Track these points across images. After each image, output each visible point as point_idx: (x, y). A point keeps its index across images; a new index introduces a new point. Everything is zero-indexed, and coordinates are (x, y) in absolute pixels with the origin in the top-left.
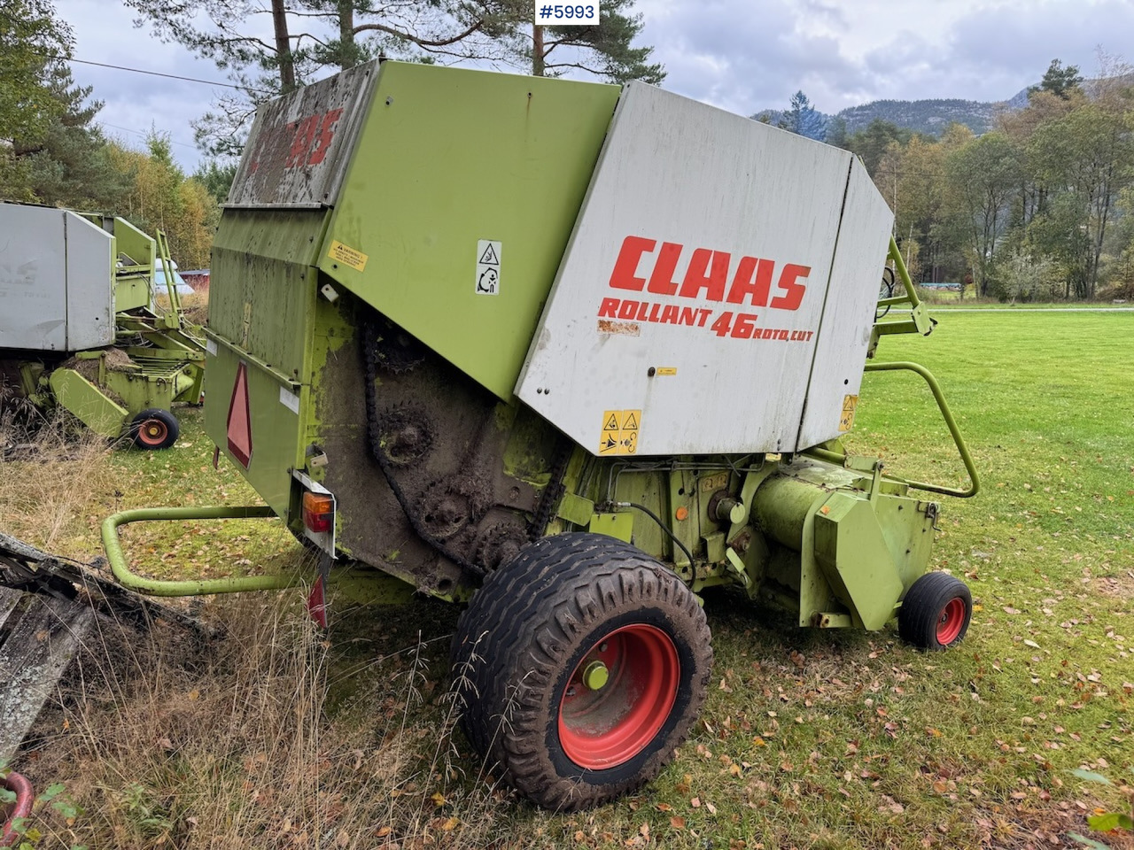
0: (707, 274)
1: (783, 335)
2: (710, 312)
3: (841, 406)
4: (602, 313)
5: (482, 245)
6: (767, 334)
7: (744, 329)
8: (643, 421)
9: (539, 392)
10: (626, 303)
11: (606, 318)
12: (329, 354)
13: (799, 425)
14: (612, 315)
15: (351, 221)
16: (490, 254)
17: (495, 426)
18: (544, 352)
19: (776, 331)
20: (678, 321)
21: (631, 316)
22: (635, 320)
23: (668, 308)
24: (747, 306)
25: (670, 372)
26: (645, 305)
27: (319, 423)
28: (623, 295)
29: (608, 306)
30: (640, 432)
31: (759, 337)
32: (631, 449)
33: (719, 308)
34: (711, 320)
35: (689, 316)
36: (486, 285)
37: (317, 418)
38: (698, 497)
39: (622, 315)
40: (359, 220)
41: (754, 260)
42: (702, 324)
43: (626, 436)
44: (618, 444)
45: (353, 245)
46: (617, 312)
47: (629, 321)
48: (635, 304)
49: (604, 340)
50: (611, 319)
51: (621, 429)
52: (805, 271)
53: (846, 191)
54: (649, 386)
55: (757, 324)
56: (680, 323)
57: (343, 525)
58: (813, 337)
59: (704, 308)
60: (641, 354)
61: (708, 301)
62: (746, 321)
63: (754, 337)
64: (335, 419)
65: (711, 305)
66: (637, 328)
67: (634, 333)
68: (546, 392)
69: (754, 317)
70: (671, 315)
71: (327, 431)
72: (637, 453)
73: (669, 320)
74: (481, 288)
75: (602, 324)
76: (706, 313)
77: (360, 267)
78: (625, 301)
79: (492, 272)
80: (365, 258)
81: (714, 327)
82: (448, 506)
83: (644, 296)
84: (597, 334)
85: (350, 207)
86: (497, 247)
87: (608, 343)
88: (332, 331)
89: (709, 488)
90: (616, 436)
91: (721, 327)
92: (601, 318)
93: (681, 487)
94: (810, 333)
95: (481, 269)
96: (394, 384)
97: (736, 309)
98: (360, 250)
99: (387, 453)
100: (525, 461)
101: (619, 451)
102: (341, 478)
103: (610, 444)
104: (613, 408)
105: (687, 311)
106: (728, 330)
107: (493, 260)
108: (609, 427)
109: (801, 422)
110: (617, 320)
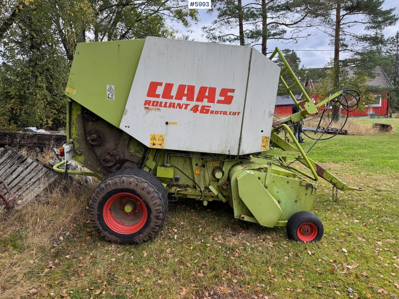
0: (186, 92)
1: (225, 113)
2: (189, 105)
3: (261, 141)
4: (145, 104)
5: (108, 86)
6: (217, 113)
7: (205, 110)
8: (165, 139)
9: (126, 127)
10: (154, 102)
11: (147, 106)
12: (77, 115)
13: (238, 145)
14: (149, 105)
15: (71, 83)
16: (110, 89)
17: (124, 137)
18: (126, 115)
19: (221, 112)
20: (175, 107)
21: (157, 105)
22: (158, 107)
23: (171, 103)
24: (205, 102)
25: (174, 123)
26: (161, 103)
27: (76, 132)
28: (152, 99)
29: (147, 103)
30: (165, 141)
31: (213, 113)
32: (162, 147)
33: (192, 104)
34: (189, 107)
35: (180, 106)
36: (110, 96)
37: (76, 131)
38: (207, 168)
39: (153, 105)
40: (73, 82)
41: (206, 88)
42: (186, 108)
43: (160, 142)
44: (157, 144)
45: (72, 88)
46: (151, 104)
47: (156, 107)
48: (157, 102)
49: (147, 113)
50: (149, 106)
51: (157, 140)
52: (233, 91)
53: (250, 61)
54: (167, 127)
55: (211, 109)
56: (176, 108)
57: (84, 159)
58: (241, 115)
59: (186, 103)
60: (162, 117)
61: (187, 101)
62: (206, 108)
63: (211, 113)
64: (80, 132)
65: (188, 102)
66: (159, 109)
67: (159, 111)
68: (128, 127)
69: (210, 107)
70: (172, 105)
71: (78, 134)
72: (165, 148)
73: (172, 107)
74: (108, 98)
75: (146, 108)
76: (187, 105)
77: (74, 93)
78: (153, 101)
79: (111, 94)
80: (75, 91)
81: (191, 110)
82: (108, 157)
83: (160, 99)
84: (144, 111)
85: (71, 79)
86: (113, 87)
87: (149, 114)
88: (78, 110)
89: (212, 166)
90: (155, 142)
91: (195, 109)
92: (145, 106)
93: (196, 163)
94: (239, 113)
95: (108, 93)
96: (95, 124)
97: (200, 104)
98: (74, 89)
99: (90, 141)
100: (138, 148)
101: (157, 147)
102: (83, 147)
103: (154, 144)
104: (154, 134)
105: (179, 105)
106: (198, 111)
107: (112, 90)
108: (152, 139)
109: (240, 145)
110: (151, 107)
